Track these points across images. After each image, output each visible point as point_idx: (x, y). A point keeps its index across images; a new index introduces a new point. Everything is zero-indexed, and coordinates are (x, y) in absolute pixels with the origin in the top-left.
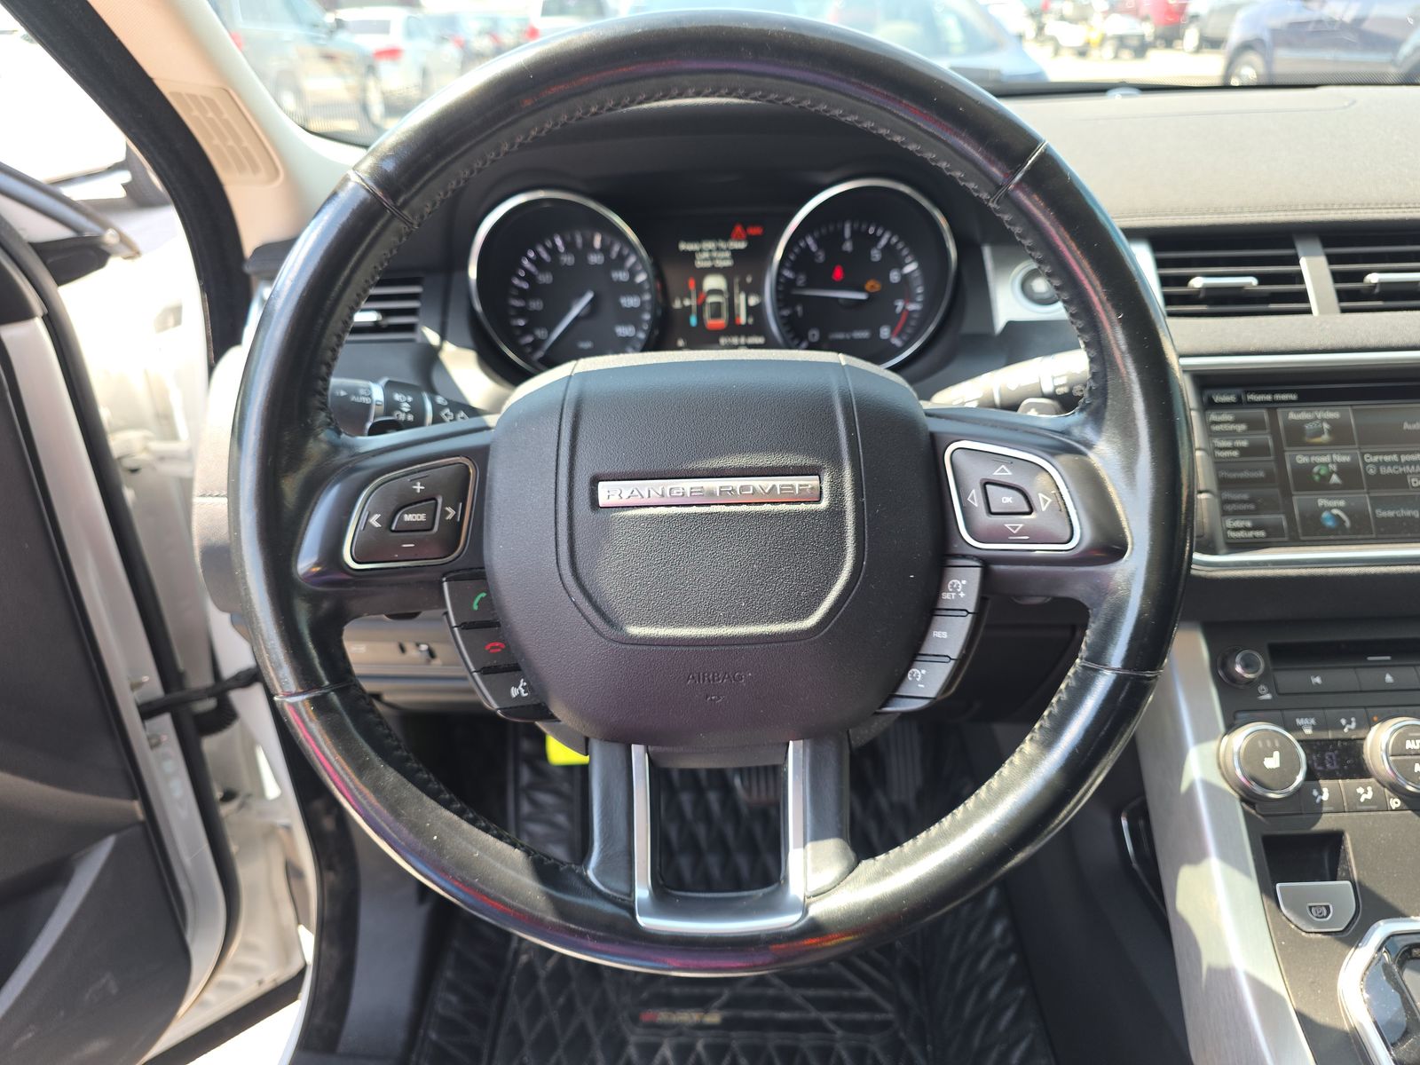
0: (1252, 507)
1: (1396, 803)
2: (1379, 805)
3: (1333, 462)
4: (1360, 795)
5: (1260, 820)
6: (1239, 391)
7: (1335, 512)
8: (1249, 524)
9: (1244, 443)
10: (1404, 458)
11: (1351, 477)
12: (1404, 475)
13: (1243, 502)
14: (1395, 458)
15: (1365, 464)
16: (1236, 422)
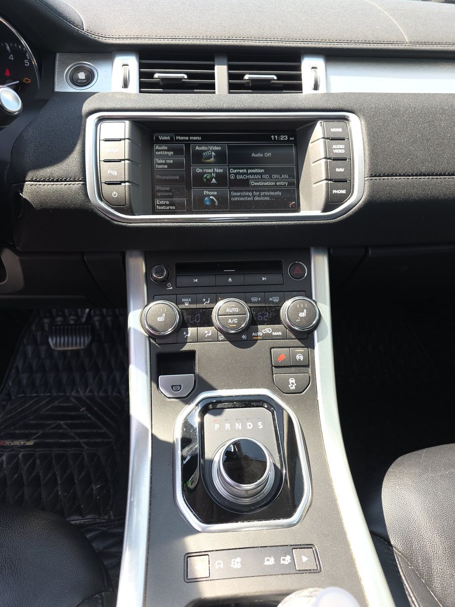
0: (171, 194)
1: (222, 337)
2: (215, 339)
3: (214, 172)
4: (206, 334)
5: (157, 346)
6: (172, 134)
7: (211, 197)
8: (168, 203)
9: (171, 161)
10: (249, 171)
11: (222, 180)
12: (248, 180)
13: (166, 191)
14: (245, 171)
15: (230, 173)
16: (168, 150)
